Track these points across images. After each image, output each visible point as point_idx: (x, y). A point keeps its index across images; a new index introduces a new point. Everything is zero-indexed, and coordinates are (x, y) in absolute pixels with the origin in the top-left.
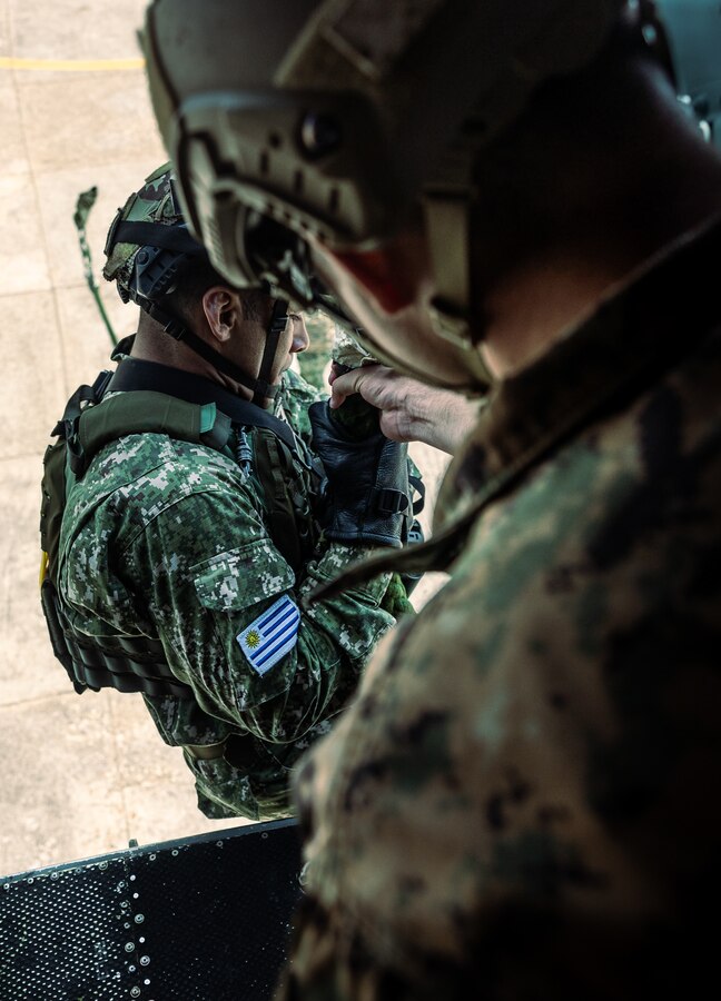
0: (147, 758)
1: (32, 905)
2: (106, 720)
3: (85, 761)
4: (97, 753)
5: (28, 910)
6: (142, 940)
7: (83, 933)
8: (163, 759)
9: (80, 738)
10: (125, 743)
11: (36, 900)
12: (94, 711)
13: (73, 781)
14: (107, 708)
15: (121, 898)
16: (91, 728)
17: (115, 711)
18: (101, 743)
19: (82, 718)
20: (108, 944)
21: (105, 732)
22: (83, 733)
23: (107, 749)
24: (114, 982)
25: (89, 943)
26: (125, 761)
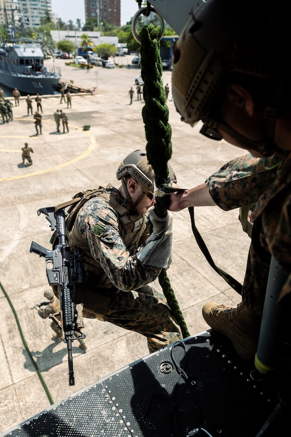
0: (33, 409)
1: (74, 406)
2: (15, 398)
3: (8, 417)
4: (13, 412)
5: (73, 409)
6: (117, 405)
7: (96, 410)
8: (39, 407)
9: (5, 408)
10: (23, 405)
11: (75, 404)
12: (9, 396)
13: (4, 426)
14: (15, 393)
15: (105, 394)
16: (9, 403)
17: (18, 393)
18: (14, 407)
19: (5, 400)
20: (106, 410)
21: (15, 403)
22: (6, 405)
23: (16, 409)
24: (113, 421)
25: (99, 412)
26: (24, 412)
